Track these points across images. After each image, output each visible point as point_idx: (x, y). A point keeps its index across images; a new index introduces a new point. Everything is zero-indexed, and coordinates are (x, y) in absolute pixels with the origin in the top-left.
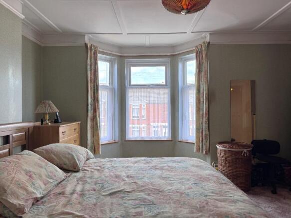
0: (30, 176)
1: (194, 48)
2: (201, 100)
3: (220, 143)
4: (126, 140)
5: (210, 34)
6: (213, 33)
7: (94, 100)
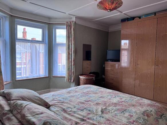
1: (65, 23)
2: (70, 53)
3: (81, 75)
4: (17, 80)
5: (76, 17)
6: (77, 18)
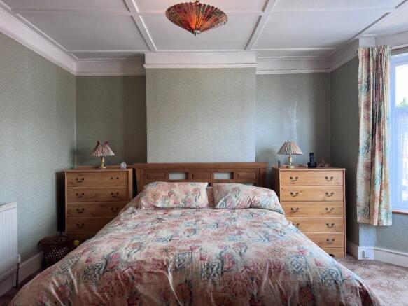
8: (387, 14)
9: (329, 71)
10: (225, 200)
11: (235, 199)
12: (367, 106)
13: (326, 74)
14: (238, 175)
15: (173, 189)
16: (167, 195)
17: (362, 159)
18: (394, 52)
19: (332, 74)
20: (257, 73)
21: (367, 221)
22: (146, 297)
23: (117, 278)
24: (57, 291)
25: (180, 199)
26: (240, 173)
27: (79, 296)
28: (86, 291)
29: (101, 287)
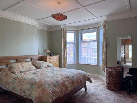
0: (23, 67)
7: (64, 48)
8: (71, 23)
9: (51, 31)
10: (42, 66)
11: (44, 65)
12: (63, 41)
13: (50, 31)
14: (33, 59)
15: (23, 65)
16: (22, 67)
17: (63, 53)
18: (68, 30)
19: (51, 32)
20: (38, 28)
21: (64, 67)
22: (68, 86)
23: (62, 84)
24: (52, 92)
25: (27, 68)
26: (34, 58)
27: (57, 91)
28: (58, 89)
29: (60, 87)
